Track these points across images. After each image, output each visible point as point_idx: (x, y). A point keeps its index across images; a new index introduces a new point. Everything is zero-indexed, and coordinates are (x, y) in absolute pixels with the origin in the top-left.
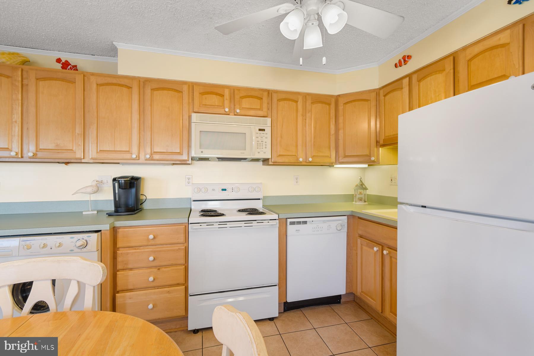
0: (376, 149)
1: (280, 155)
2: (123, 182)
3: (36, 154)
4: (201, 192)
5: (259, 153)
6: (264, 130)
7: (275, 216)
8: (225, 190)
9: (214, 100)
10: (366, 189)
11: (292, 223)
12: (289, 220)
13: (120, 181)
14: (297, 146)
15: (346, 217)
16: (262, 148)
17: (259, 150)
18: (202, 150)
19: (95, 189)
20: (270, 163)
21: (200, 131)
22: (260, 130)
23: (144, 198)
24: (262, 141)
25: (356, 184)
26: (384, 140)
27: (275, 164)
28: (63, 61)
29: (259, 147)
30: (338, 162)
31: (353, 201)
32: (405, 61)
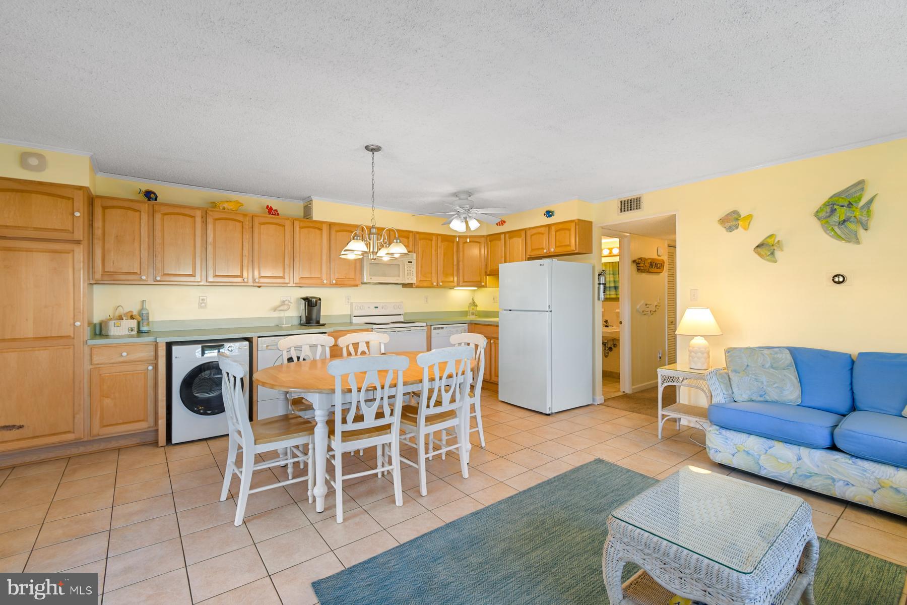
0: (484, 277)
1: (421, 281)
4: (361, 310)
5: (408, 279)
6: (411, 262)
7: (424, 324)
8: (377, 307)
10: (477, 306)
11: (435, 329)
12: (433, 327)
14: (432, 273)
15: (467, 325)
16: (410, 276)
17: (408, 277)
18: (370, 278)
20: (414, 286)
21: (370, 263)
22: (409, 262)
24: (410, 271)
25: (469, 303)
26: (490, 272)
27: (417, 287)
29: (408, 275)
30: (458, 285)
31: (467, 316)
32: (502, 223)
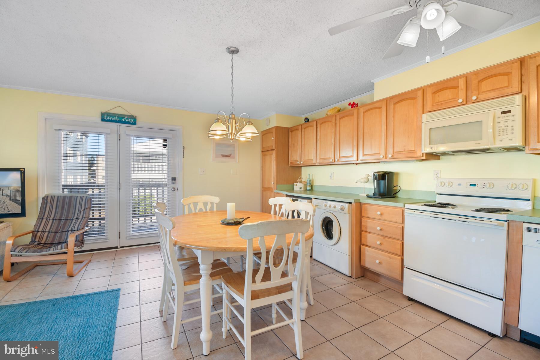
2: (377, 175)
3: (339, 160)
4: (445, 186)
5: (501, 140)
6: (509, 112)
8: (474, 185)
9: (447, 94)
12: (525, 225)
13: (376, 175)
16: (507, 135)
17: (501, 138)
18: (431, 146)
19: (366, 180)
21: (430, 129)
22: (503, 113)
23: (399, 188)
24: (505, 126)
28: (352, 103)
29: (501, 134)
